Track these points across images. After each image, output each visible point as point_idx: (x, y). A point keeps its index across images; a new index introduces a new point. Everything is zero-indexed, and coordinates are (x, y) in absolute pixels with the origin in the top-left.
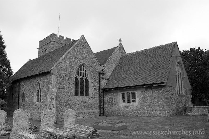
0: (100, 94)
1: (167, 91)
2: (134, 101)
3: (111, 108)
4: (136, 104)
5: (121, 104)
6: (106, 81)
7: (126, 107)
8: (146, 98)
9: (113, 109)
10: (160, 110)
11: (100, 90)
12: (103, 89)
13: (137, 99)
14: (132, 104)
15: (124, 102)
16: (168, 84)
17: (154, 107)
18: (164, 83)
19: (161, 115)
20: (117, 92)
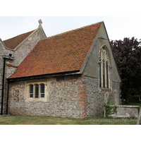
0: (3, 85)
1: (84, 83)
2: (43, 96)
3: (17, 103)
4: (45, 99)
5: (29, 99)
6: (14, 69)
7: (33, 103)
8: (57, 92)
9: (19, 105)
10: (73, 109)
11: (3, 80)
12: (8, 79)
13: (46, 93)
14: (40, 99)
15: (31, 96)
16: (85, 74)
17: (66, 105)
18: (78, 71)
19: (74, 116)
20: (24, 84)
